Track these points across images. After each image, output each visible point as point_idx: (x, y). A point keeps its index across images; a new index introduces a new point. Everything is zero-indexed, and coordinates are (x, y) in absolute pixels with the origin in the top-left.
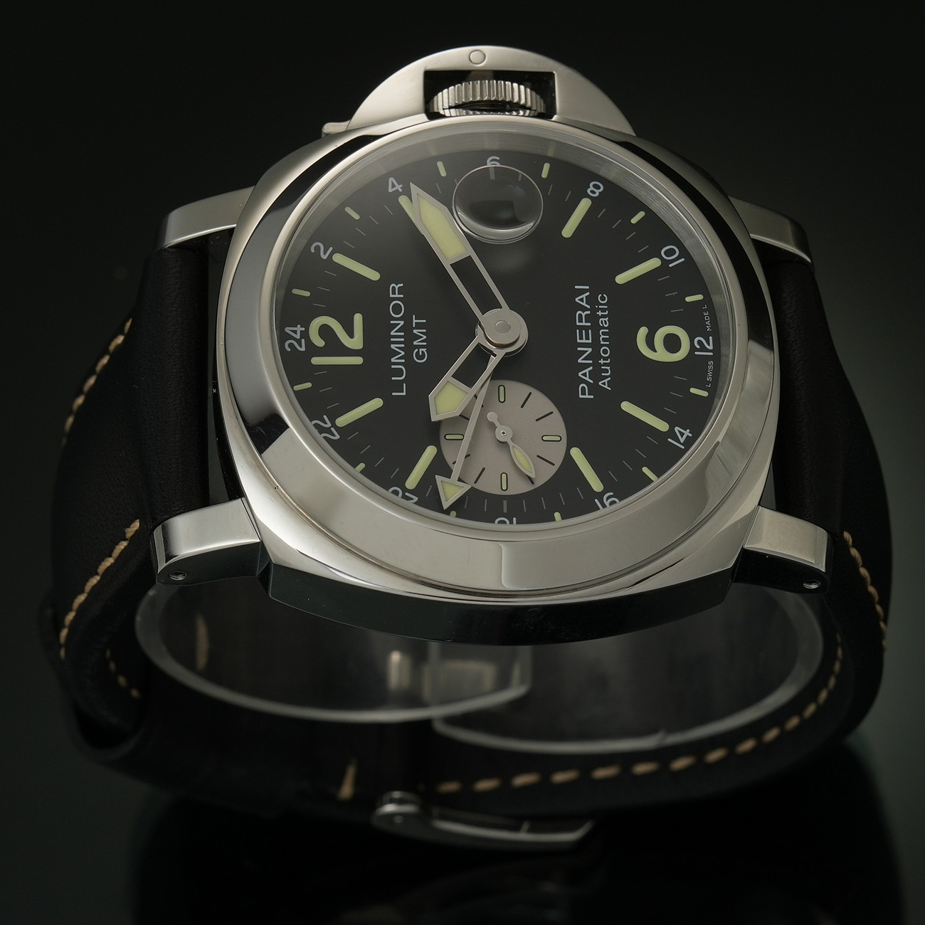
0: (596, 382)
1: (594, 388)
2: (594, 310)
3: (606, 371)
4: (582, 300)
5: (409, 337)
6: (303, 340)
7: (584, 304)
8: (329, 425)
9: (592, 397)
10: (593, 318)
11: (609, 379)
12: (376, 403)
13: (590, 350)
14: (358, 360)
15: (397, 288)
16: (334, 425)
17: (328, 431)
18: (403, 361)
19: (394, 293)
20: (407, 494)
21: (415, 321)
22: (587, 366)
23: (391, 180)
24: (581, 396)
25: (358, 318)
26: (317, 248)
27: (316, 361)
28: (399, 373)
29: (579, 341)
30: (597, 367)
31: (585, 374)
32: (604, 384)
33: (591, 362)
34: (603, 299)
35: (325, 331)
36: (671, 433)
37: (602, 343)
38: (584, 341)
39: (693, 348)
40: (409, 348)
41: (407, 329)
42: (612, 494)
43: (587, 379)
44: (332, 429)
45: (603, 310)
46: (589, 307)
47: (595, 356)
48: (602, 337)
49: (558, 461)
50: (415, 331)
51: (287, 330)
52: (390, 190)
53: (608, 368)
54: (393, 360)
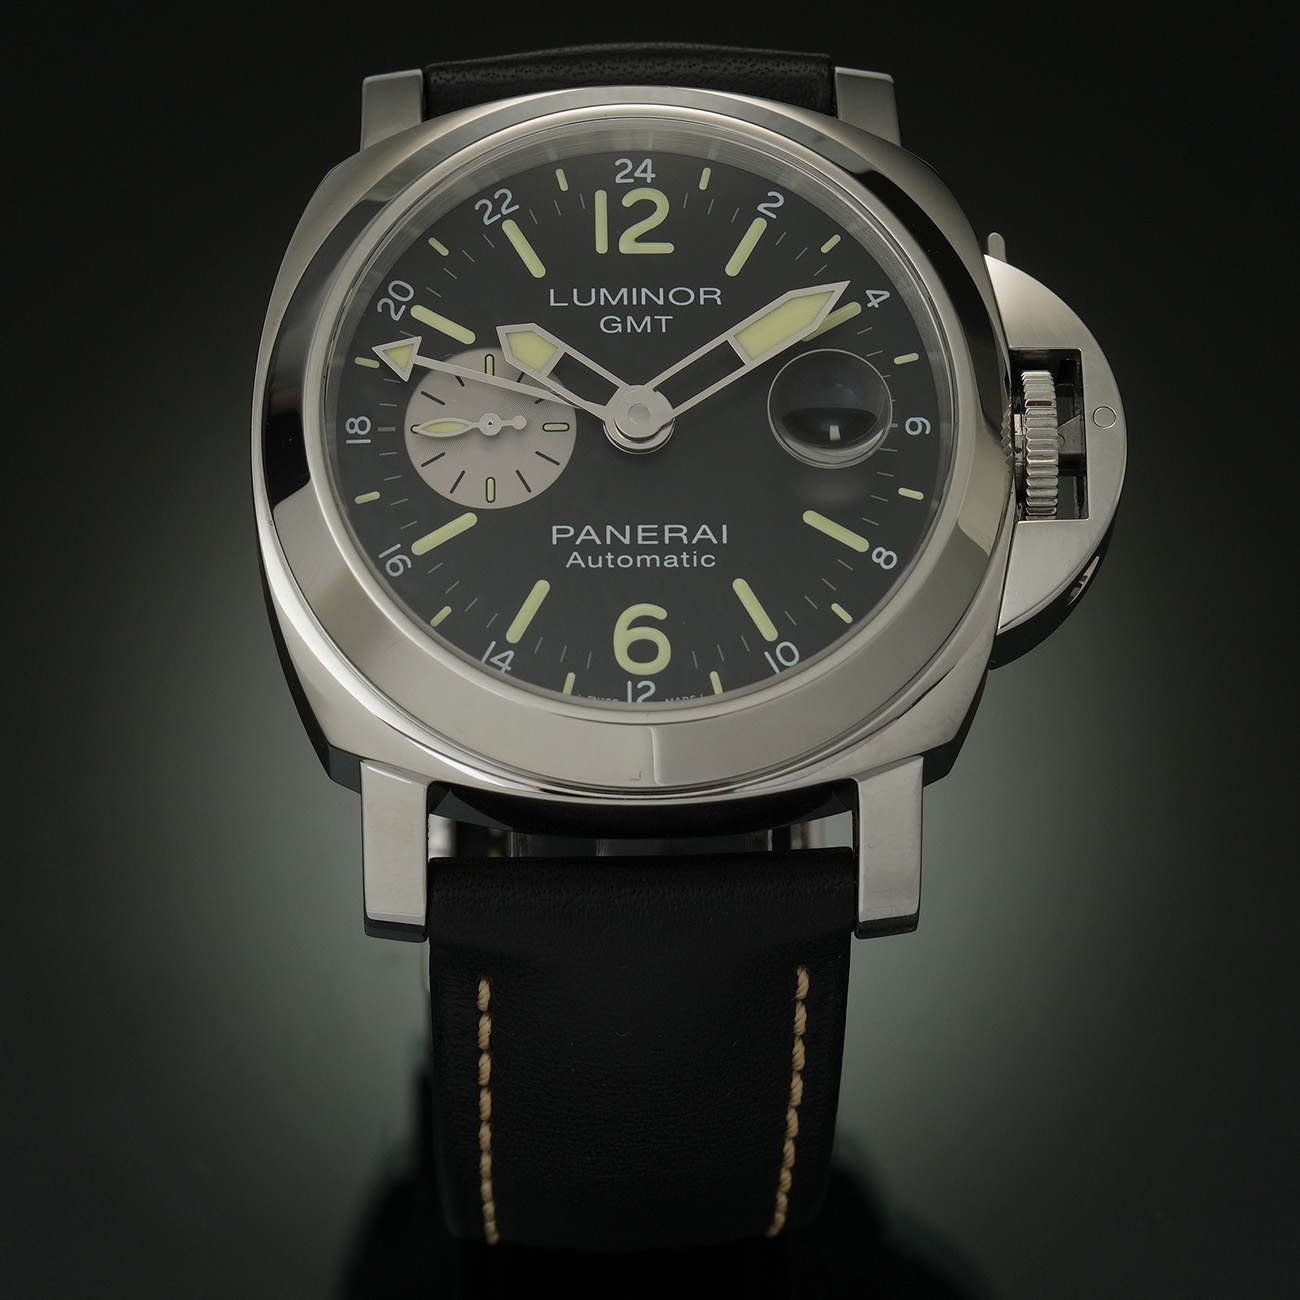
0: (578, 549)
1: (567, 545)
2: (689, 548)
3: (595, 562)
4: (705, 532)
5: (639, 312)
6: (632, 180)
7: (698, 536)
8: (505, 212)
9: (555, 542)
10: (676, 546)
11: (583, 566)
12: (537, 269)
13: (627, 541)
14: (602, 247)
15: (715, 297)
16: (504, 218)
17: (496, 210)
18: (602, 303)
19: (706, 293)
20: (404, 307)
21: (664, 318)
22: (602, 537)
23: (886, 295)
24: (555, 528)
25: (667, 248)
26: (775, 200)
27: (601, 198)
28: (584, 297)
29: (640, 527)
30: (602, 550)
31: (589, 533)
32: (575, 559)
33: (608, 542)
34: (708, 561)
35: (646, 208)
36: (504, 645)
37: (639, 558)
38: (640, 534)
39: (637, 679)
40: (622, 311)
41: (652, 308)
42: (410, 566)
43: (582, 536)
44: (499, 216)
45: (690, 561)
46: (694, 541)
47: (617, 547)
48: (648, 559)
49: (457, 498)
50: (648, 319)
51: (648, 162)
52: (869, 293)
53: (600, 565)
54: (603, 291)
